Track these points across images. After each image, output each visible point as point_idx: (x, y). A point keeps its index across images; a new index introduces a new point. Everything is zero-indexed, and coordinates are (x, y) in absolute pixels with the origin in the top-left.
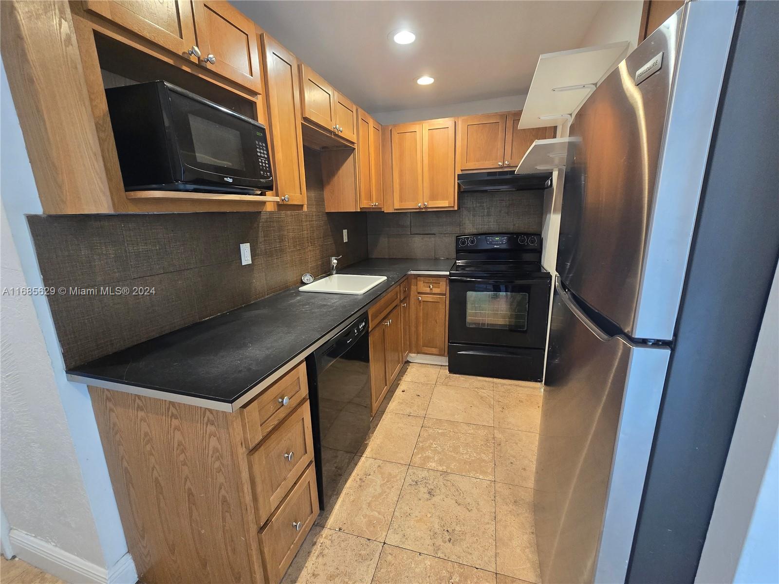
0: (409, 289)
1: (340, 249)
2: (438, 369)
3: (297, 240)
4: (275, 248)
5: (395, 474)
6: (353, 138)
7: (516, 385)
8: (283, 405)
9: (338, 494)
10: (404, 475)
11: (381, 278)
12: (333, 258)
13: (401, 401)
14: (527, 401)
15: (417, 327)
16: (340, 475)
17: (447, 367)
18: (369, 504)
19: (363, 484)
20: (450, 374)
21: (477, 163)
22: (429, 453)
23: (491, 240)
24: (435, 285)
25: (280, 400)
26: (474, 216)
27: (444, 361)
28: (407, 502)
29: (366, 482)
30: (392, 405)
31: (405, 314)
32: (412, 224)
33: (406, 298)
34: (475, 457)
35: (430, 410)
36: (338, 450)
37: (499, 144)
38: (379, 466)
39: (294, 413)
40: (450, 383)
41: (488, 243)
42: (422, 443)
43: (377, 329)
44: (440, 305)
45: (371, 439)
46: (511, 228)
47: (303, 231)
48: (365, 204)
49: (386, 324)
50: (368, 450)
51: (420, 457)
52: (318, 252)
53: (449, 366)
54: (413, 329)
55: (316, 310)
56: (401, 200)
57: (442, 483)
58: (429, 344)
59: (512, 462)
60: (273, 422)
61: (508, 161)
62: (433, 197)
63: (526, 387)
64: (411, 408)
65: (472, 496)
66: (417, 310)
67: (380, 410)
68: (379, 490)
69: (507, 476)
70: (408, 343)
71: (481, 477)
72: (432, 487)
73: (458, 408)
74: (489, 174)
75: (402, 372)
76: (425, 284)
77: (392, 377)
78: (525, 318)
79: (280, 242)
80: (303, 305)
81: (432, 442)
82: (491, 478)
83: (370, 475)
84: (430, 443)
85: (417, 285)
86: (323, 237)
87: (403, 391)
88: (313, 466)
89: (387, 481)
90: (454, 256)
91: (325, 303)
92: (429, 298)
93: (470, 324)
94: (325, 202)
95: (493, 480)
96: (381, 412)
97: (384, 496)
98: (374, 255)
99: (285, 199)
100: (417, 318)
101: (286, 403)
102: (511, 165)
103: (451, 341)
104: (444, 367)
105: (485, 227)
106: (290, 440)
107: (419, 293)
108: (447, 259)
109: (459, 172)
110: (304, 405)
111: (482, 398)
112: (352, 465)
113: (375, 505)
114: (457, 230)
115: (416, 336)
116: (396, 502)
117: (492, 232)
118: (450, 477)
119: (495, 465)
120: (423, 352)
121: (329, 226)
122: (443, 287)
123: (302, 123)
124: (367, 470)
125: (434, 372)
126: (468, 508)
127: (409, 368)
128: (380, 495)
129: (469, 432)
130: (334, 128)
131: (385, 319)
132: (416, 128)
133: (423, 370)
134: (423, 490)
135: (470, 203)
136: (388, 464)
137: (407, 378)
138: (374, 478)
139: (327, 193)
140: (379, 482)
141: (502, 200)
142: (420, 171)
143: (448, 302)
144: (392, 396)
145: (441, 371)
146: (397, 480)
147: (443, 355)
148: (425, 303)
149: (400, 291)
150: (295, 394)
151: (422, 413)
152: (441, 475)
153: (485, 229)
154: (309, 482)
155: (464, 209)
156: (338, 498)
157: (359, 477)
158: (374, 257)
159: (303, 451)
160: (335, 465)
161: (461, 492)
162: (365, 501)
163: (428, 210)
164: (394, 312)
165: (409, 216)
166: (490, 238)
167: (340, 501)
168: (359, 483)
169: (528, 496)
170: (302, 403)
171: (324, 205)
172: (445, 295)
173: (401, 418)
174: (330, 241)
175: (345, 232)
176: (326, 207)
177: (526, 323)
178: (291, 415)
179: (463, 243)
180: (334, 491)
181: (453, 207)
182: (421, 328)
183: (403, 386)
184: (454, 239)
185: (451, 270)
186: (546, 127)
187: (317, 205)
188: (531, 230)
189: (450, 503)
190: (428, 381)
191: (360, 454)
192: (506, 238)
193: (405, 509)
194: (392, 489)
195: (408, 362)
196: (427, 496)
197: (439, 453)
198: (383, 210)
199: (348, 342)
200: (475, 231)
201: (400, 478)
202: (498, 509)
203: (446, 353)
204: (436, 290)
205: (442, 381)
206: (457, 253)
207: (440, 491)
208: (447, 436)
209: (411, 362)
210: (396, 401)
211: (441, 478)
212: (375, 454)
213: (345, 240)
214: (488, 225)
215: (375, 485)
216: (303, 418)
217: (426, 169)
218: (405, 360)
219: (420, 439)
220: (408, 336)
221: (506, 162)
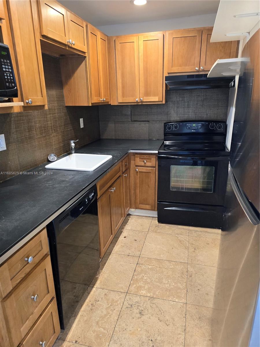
0: (129, 163)
1: (78, 134)
2: (150, 220)
3: (43, 129)
4: (25, 136)
5: (116, 300)
6: (85, 49)
7: (205, 232)
8: (28, 263)
9: (76, 316)
10: (123, 300)
11: (108, 157)
12: (72, 142)
13: (123, 245)
14: (212, 243)
15: (135, 190)
16: (77, 302)
17: (157, 218)
18: (97, 323)
19: (94, 307)
20: (159, 224)
21: (179, 68)
22: (141, 284)
23: (189, 126)
24: (148, 160)
25: (26, 259)
26: (178, 107)
27: (155, 214)
28: (124, 320)
29: (96, 306)
30: (117, 248)
31: (126, 182)
32: (132, 114)
33: (128, 169)
34: (173, 286)
35: (143, 251)
36: (76, 283)
37: (197, 53)
38: (106, 294)
39: (38, 266)
40: (159, 231)
41: (188, 128)
42: (137, 276)
43: (104, 196)
44: (152, 174)
45: (100, 274)
46: (205, 117)
47: (47, 122)
48: (95, 100)
49: (111, 191)
50: (98, 282)
51: (135, 287)
52: (60, 137)
53: (158, 217)
54: (133, 192)
55: (57, 186)
56: (123, 96)
57: (149, 306)
58: (144, 202)
59: (199, 289)
60: (22, 275)
61: (203, 67)
62: (147, 94)
63: (212, 233)
64: (130, 250)
65: (170, 315)
66: (135, 178)
67: (108, 251)
68: (105, 312)
69: (195, 299)
70: (129, 202)
71: (177, 300)
72: (143, 309)
73: (164, 249)
74: (189, 76)
75: (125, 223)
76: (141, 160)
77: (116, 229)
78: (212, 184)
79: (29, 131)
80: (47, 181)
81: (143, 275)
82: (184, 301)
83: (98, 301)
84: (142, 276)
85: (135, 161)
86: (64, 125)
87: (125, 237)
88: (55, 301)
89: (111, 305)
90: (163, 137)
91: (64, 179)
92: (144, 169)
93: (173, 188)
94: (65, 98)
95: (185, 302)
96: (108, 253)
97: (108, 317)
98: (105, 136)
99: (28, 102)
100: (135, 184)
101: (30, 261)
102: (205, 70)
103: (159, 201)
104: (154, 218)
105: (186, 115)
106: (36, 286)
107: (136, 166)
108: (158, 139)
109: (166, 75)
110: (46, 260)
111: (180, 241)
112: (86, 294)
113: (102, 323)
114: (165, 119)
115: (134, 197)
116: (116, 321)
117: (190, 119)
118: (155, 301)
119: (187, 291)
120: (140, 207)
121: (68, 117)
122: (154, 162)
123: (40, 39)
124: (96, 298)
125: (147, 222)
126: (167, 323)
127: (130, 219)
128: (106, 315)
129: (170, 267)
130: (68, 42)
131: (110, 188)
132: (134, 39)
133: (140, 221)
134: (136, 311)
135: (175, 97)
136: (112, 293)
137: (128, 227)
138: (101, 303)
139: (65, 91)
140: (105, 306)
141: (199, 96)
142: (137, 73)
143: (157, 173)
144: (117, 241)
145: (153, 221)
146: (118, 304)
147: (154, 210)
148: (141, 173)
149: (122, 165)
150: (38, 253)
151: (138, 253)
152: (149, 300)
153: (185, 117)
154: (52, 313)
155: (170, 102)
156: (75, 319)
157: (91, 303)
158: (104, 138)
159: (46, 292)
160: (74, 294)
161: (162, 311)
162: (95, 320)
163: (144, 104)
164: (118, 181)
165: (130, 107)
166: (189, 125)
167: (77, 321)
168: (90, 307)
169: (208, 313)
170: (44, 259)
171: (64, 101)
172: (155, 167)
173: (123, 258)
174: (70, 127)
175: (81, 120)
176: (65, 102)
177: (213, 187)
178: (36, 268)
179: (169, 128)
180: (72, 314)
181: (162, 101)
182: (138, 191)
183: (125, 233)
184: (163, 125)
185: (159, 149)
186: (232, 41)
187: (58, 101)
188: (219, 118)
189: (154, 320)
190: (143, 229)
191: (93, 286)
192: (200, 124)
193: (123, 325)
194: (114, 311)
195: (129, 215)
196: (139, 315)
197: (149, 283)
198: (110, 103)
199: (80, 209)
200: (178, 119)
201: (120, 303)
202: (187, 324)
203: (156, 209)
204: (148, 164)
205: (153, 229)
206: (165, 136)
207: (148, 311)
208: (155, 271)
209: (131, 215)
210: (119, 245)
211: (149, 302)
212: (103, 285)
213: (82, 126)
214: (188, 115)
215: (102, 308)
216: (45, 269)
217: (142, 72)
218: (126, 213)
219: (136, 273)
220: (128, 197)
221: (201, 68)
